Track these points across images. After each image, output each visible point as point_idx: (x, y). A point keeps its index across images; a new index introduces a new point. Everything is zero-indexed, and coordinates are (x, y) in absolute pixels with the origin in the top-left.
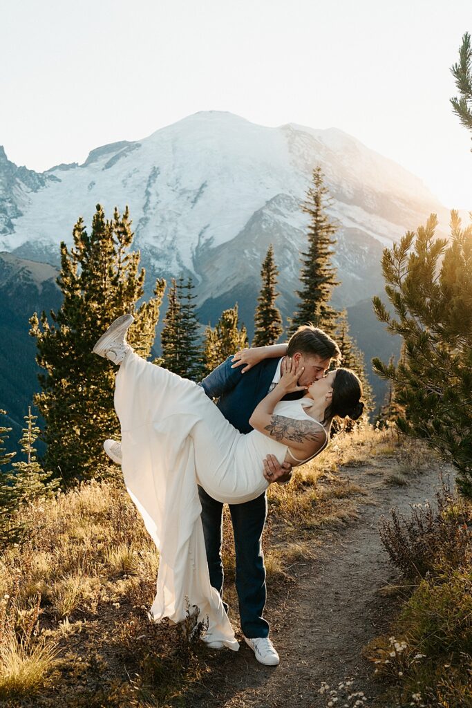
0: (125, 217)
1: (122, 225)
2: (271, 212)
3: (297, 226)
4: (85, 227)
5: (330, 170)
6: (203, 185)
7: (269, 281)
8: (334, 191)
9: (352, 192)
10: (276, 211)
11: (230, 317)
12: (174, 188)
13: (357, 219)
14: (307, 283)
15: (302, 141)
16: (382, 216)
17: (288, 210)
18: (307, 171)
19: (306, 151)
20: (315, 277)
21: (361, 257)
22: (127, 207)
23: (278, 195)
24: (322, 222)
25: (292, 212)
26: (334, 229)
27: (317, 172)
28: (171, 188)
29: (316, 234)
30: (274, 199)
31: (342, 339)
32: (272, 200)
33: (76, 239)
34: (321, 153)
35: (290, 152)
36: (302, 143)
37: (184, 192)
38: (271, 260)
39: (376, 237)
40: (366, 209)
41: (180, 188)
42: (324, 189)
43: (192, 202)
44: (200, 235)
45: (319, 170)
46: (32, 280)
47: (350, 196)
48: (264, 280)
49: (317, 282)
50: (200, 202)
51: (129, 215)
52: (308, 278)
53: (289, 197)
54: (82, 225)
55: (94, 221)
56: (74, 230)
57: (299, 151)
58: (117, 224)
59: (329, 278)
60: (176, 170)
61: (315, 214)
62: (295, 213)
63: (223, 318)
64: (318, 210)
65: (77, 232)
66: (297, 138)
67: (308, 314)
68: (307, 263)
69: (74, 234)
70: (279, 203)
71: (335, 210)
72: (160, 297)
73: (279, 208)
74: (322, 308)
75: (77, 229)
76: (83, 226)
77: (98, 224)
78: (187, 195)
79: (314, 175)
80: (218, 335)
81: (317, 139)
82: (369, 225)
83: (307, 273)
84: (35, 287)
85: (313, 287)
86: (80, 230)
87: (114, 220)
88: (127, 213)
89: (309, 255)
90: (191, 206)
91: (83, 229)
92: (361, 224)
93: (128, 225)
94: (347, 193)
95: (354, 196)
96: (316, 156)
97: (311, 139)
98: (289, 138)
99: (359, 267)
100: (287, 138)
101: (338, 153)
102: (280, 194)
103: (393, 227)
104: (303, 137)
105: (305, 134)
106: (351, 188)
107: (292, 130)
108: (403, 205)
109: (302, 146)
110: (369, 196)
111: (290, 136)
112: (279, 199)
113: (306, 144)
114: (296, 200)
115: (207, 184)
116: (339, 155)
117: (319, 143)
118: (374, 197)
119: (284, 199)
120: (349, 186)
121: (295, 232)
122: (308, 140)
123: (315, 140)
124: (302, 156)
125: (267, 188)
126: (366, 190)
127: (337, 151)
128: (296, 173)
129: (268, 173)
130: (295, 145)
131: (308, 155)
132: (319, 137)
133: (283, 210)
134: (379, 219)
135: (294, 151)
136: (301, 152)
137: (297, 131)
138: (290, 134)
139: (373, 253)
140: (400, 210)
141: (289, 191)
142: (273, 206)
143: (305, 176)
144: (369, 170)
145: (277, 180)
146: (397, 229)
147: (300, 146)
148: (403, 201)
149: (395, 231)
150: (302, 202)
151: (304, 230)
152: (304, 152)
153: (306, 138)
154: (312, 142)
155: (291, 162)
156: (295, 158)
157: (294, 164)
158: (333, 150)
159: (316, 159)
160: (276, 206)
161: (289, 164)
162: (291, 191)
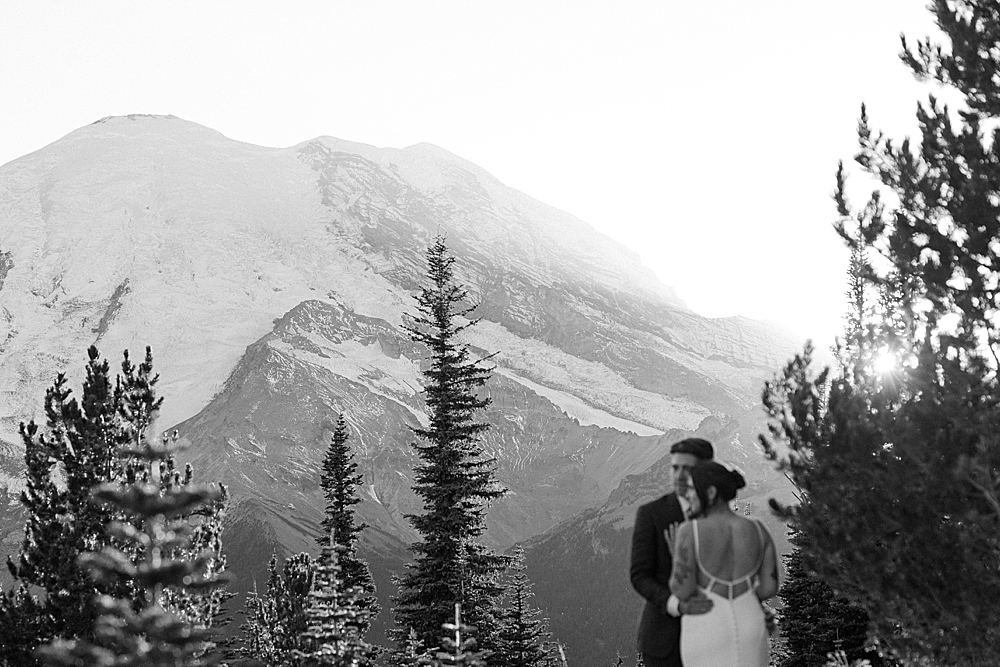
0: (146, 368)
1: (141, 384)
2: (290, 346)
4: (70, 391)
5: (421, 240)
6: (120, 290)
7: (341, 499)
9: (475, 288)
10: (301, 342)
11: (302, 569)
12: (49, 300)
14: (430, 497)
15: (352, 176)
16: (550, 342)
17: (330, 338)
18: (367, 245)
19: (363, 200)
20: (449, 482)
21: (509, 441)
22: (148, 349)
23: (302, 305)
24: (455, 360)
25: (338, 342)
26: (482, 375)
27: (437, 255)
28: (43, 301)
29: (446, 388)
30: (293, 313)
31: (517, 615)
32: (288, 315)
33: (51, 415)
34: (398, 202)
35: (326, 202)
36: (352, 181)
37: (73, 306)
38: (343, 450)
39: (541, 391)
40: (512, 327)
41: (62, 298)
42: (456, 290)
43: (94, 331)
48: (330, 496)
49: (454, 492)
51: (154, 363)
52: (431, 485)
53: (329, 306)
54: (64, 388)
55: (89, 378)
56: (49, 399)
57: (347, 201)
58: (131, 381)
59: (479, 483)
60: (54, 257)
61: (440, 345)
62: (346, 344)
63: (288, 573)
64: (445, 335)
65: (54, 403)
66: (341, 171)
67: (440, 565)
68: (429, 453)
69: (48, 407)
70: (306, 324)
72: (218, 519)
73: (305, 334)
74: (469, 549)
75: (55, 395)
76: (66, 390)
77: (97, 383)
78: (82, 314)
79: (432, 260)
80: (279, 610)
81: (387, 171)
82: (523, 366)
83: (428, 475)
85: (445, 504)
86: (61, 397)
87: (122, 374)
88: (149, 359)
89: (430, 435)
90: (93, 338)
91: (66, 395)
92: (505, 364)
93: (152, 383)
95: (483, 299)
96: (388, 209)
97: (372, 172)
98: (320, 171)
99: (506, 464)
100: (316, 170)
101: (439, 202)
102: (307, 302)
103: (578, 365)
104: (353, 168)
105: (357, 162)
106: (474, 281)
107: (327, 152)
108: (598, 314)
109: (353, 189)
110: (517, 297)
111: (323, 166)
112: (305, 313)
113: (362, 184)
114: (345, 315)
115: (128, 285)
116: (441, 206)
117: (392, 179)
118: (529, 299)
119: (317, 312)
120: (469, 277)
121: (349, 389)
122: (365, 174)
123: (383, 173)
124: (354, 212)
125: (276, 290)
126: (509, 282)
127: (437, 196)
128: (343, 250)
129: (275, 253)
130: (335, 186)
131: (368, 208)
132: (391, 165)
133: (315, 338)
134: (545, 349)
135: (334, 202)
136: (351, 203)
137: (340, 154)
138: (323, 162)
139: (537, 430)
140: (593, 327)
141: (329, 295)
142: (292, 331)
143: (365, 256)
144: (513, 237)
145: (297, 268)
146: (589, 371)
147: (347, 189)
148: (598, 305)
149: (585, 375)
150: (362, 319)
151: (371, 383)
152: (357, 201)
153: (361, 169)
154: (375, 179)
155: (329, 225)
156: (338, 217)
157: (336, 231)
158: (425, 194)
159: (388, 216)
160: (300, 330)
161: (324, 232)
162: (334, 292)
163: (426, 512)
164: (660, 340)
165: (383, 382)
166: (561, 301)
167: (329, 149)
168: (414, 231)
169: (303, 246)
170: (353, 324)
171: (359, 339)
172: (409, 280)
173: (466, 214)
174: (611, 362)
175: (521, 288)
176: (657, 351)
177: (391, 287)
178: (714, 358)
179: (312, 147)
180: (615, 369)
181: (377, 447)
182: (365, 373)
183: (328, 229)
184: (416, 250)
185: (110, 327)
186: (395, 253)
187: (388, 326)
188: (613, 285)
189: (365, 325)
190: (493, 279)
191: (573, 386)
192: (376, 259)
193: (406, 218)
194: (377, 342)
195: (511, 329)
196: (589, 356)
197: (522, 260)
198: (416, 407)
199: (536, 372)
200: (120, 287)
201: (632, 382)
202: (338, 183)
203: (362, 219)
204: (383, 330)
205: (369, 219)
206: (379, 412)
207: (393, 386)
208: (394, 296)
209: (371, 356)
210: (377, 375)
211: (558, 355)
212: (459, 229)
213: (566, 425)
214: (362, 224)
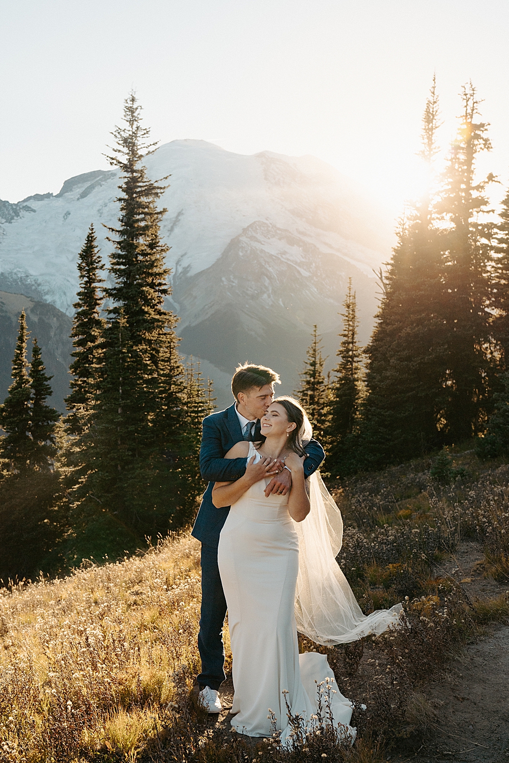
2: (249, 240)
3: (274, 252)
6: (180, 214)
7: (91, 281)
9: (328, 218)
10: (253, 238)
13: (333, 245)
14: (120, 275)
15: (277, 168)
17: (265, 237)
21: (338, 282)
23: (255, 222)
25: (269, 238)
26: (159, 191)
27: (130, 104)
29: (132, 199)
30: (251, 226)
32: (248, 226)
36: (277, 170)
39: (353, 262)
43: (169, 231)
44: (177, 264)
45: (133, 100)
46: (6, 312)
47: (326, 223)
48: (83, 276)
50: (177, 230)
52: (122, 267)
53: (266, 223)
57: (275, 179)
62: (272, 240)
64: (133, 162)
66: (273, 166)
68: (120, 245)
70: (255, 231)
71: (312, 237)
73: (254, 234)
79: (127, 108)
81: (292, 167)
82: (346, 251)
84: (9, 318)
90: (168, 234)
92: (338, 250)
94: (323, 219)
97: (286, 167)
98: (264, 166)
100: (262, 165)
102: (257, 221)
104: (278, 164)
105: (279, 162)
109: (278, 174)
110: (345, 222)
112: (255, 226)
113: (282, 172)
114: (272, 227)
115: (183, 212)
117: (294, 170)
119: (261, 226)
120: (325, 213)
121: (273, 258)
122: (283, 167)
123: (290, 167)
125: (244, 216)
126: (342, 216)
127: (313, 177)
129: (244, 200)
132: (294, 164)
133: (259, 237)
134: (356, 244)
135: (270, 179)
136: (277, 180)
137: (273, 158)
138: (265, 162)
142: (250, 233)
143: (281, 203)
144: (344, 196)
145: (253, 207)
147: (275, 174)
149: (372, 256)
150: (279, 229)
151: (282, 256)
153: (281, 165)
154: (287, 169)
162: (268, 218)
163: (118, 286)
165: (287, 256)
167: (268, 156)
170: (275, 231)
171: (277, 238)
177: (292, 216)
179: (261, 155)
181: (283, 283)
182: (279, 252)
185: (175, 229)
186: (294, 202)
187: (289, 232)
189: (280, 232)
190: (335, 214)
191: (366, 260)
192: (287, 204)
194: (285, 239)
197: (348, 206)
198: (301, 267)
199: (352, 254)
200: (180, 213)
202: (271, 171)
204: (287, 234)
206: (284, 268)
207: (291, 258)
208: (293, 220)
209: (282, 245)
210: (285, 253)
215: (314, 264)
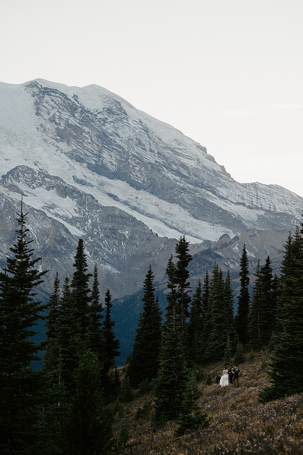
2: (7, 189)
3: (37, 205)
5: (87, 136)
8: (93, 162)
9: (114, 163)
10: (13, 188)
13: (120, 197)
15: (52, 100)
16: (151, 193)
17: (29, 186)
18: (58, 138)
19: (57, 114)
21: (120, 244)
23: (16, 168)
25: (34, 188)
30: (11, 172)
32: (9, 173)
34: (76, 115)
35: (38, 114)
36: (52, 103)
39: (139, 217)
40: (133, 184)
47: (113, 169)
53: (31, 169)
57: (49, 114)
62: (38, 189)
66: (47, 98)
70: (17, 178)
71: (92, 186)
73: (15, 183)
81: (73, 100)
82: (135, 204)
92: (126, 203)
94: (109, 164)
95: (118, 168)
96: (70, 119)
97: (63, 99)
98: (36, 97)
99: (117, 256)
100: (34, 97)
101: (99, 116)
102: (19, 166)
103: (165, 205)
104: (53, 96)
105: (55, 93)
106: (114, 159)
107: (40, 87)
108: (178, 178)
109: (53, 107)
110: (136, 168)
111: (37, 95)
112: (17, 172)
113: (58, 105)
114: (39, 174)
116: (101, 119)
117: (73, 103)
118: (142, 169)
119: (24, 172)
120: (111, 156)
121: (34, 213)
122: (60, 100)
123: (69, 99)
124: (52, 120)
125: (6, 160)
126: (133, 160)
127: (99, 113)
128: (45, 140)
129: (7, 140)
130: (43, 106)
131: (60, 118)
132: (74, 96)
133: (22, 186)
134: (148, 196)
135: (42, 114)
136: (51, 115)
137: (46, 88)
138: (37, 93)
139: (135, 239)
140: (175, 185)
141: (35, 163)
142: (9, 181)
143: (56, 144)
144: (138, 136)
145: (19, 149)
146: (170, 208)
147: (50, 108)
148: (178, 173)
149: (168, 210)
150: (48, 176)
151: (48, 211)
152: (54, 114)
153: (57, 97)
154: (64, 102)
155: (38, 126)
156: (43, 122)
157: (42, 129)
158: (92, 112)
159: (70, 122)
160: (14, 181)
161: (36, 130)
162: (37, 162)
164: (210, 193)
165: (56, 210)
166: (159, 171)
167: (41, 86)
168: (84, 131)
169: (23, 137)
170: (43, 179)
171: (45, 187)
172: (80, 157)
173: (114, 123)
174: (183, 204)
175: (138, 163)
176: (207, 199)
177: (69, 160)
178: (238, 203)
179: (33, 84)
180: (184, 208)
181: (45, 245)
182: (46, 205)
183: (38, 128)
184: (84, 141)
186: (73, 142)
187: (62, 180)
188: (191, 164)
189: (49, 180)
190: (124, 158)
191: (161, 216)
192: (63, 145)
193: (79, 124)
194: (55, 189)
195: (132, 185)
196: (172, 200)
197: (143, 149)
198: (72, 224)
199: (141, 208)
201: (193, 215)
202: (45, 104)
203: (56, 124)
204: (58, 182)
205: (60, 124)
206: (48, 226)
207: (61, 213)
208: (70, 165)
209: (51, 196)
210: (53, 206)
211: (155, 199)
212: (109, 131)
213: (151, 236)
214: (56, 126)
215: (90, 221)
